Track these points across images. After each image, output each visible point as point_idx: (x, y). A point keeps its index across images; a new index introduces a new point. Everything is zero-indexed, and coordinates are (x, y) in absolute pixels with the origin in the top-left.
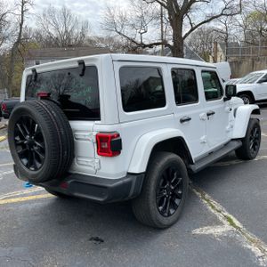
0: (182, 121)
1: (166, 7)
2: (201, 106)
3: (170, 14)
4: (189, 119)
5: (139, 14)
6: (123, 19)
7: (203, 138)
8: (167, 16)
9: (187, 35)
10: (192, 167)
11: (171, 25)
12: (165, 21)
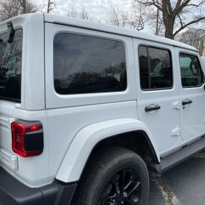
0: (148, 110)
1: (161, 10)
2: (176, 94)
3: (164, 15)
4: (158, 108)
5: (138, 15)
6: (125, 18)
7: (174, 131)
8: (162, 17)
9: (177, 32)
10: (157, 167)
11: (164, 24)
12: (159, 20)
